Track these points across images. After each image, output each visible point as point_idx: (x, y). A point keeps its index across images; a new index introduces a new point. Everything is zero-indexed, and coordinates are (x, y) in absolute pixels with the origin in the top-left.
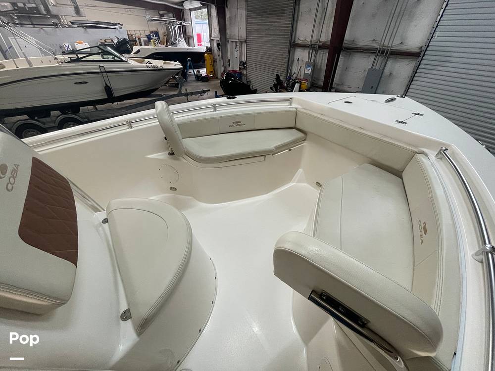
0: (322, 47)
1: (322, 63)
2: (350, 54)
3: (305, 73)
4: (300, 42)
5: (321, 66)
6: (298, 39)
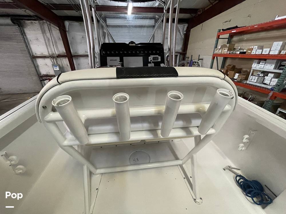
0: (59, 56)
1: (62, 64)
2: (77, 58)
3: (54, 71)
4: (38, 55)
5: (62, 65)
6: (36, 54)
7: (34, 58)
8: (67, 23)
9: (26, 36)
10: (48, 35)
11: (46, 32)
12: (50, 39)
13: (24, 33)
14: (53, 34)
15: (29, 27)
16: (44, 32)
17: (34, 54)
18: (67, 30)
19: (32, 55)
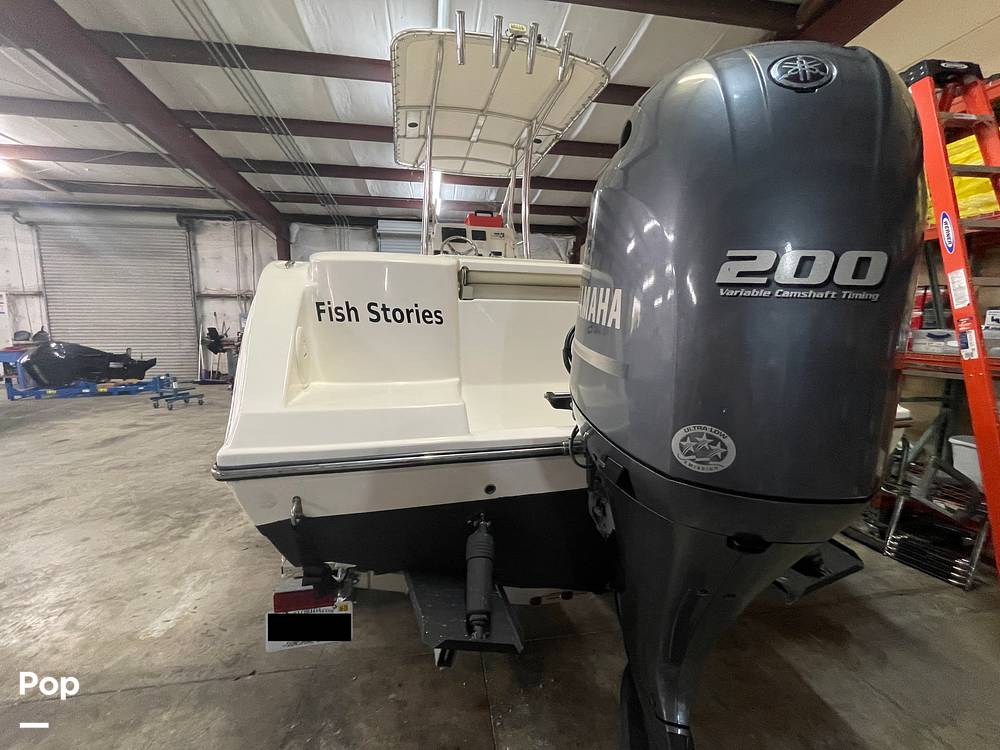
4: (211, 292)
6: (206, 288)
7: (199, 297)
8: (295, 228)
9: (195, 249)
10: (248, 250)
11: (245, 243)
12: (250, 258)
13: (194, 244)
14: (258, 249)
15: (208, 233)
16: (239, 244)
17: (203, 289)
18: (293, 240)
19: (196, 291)
